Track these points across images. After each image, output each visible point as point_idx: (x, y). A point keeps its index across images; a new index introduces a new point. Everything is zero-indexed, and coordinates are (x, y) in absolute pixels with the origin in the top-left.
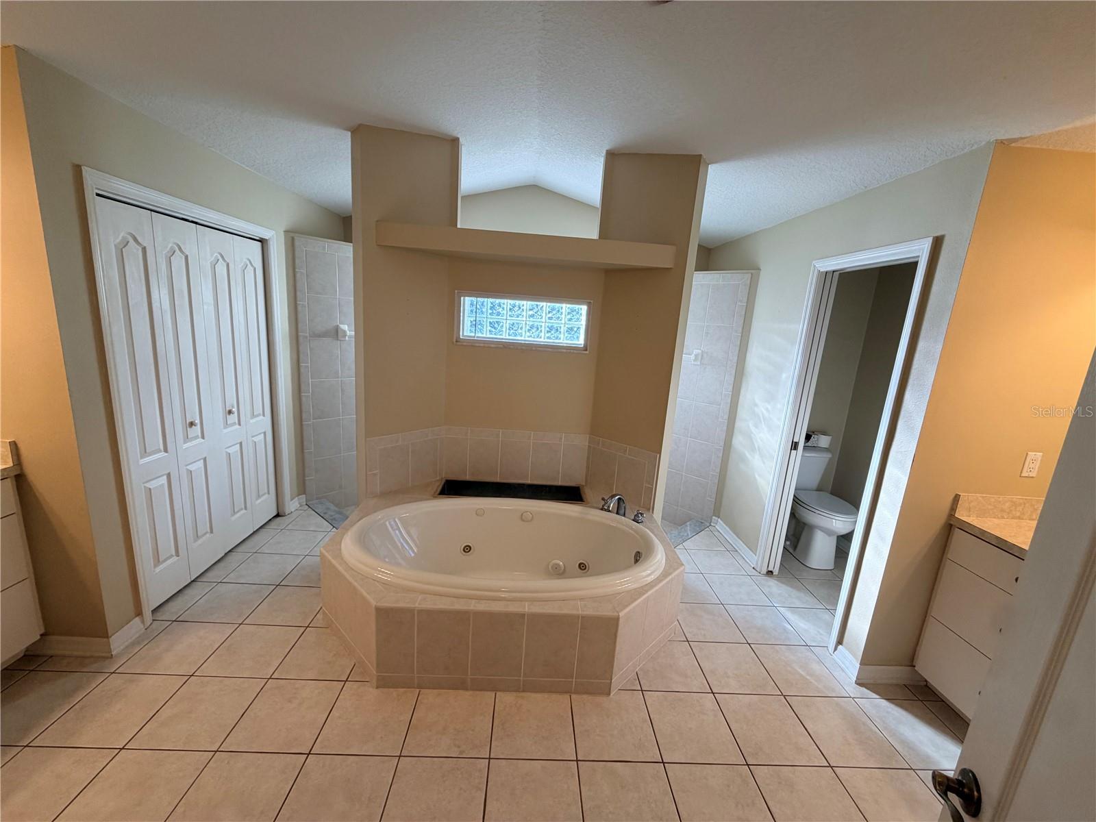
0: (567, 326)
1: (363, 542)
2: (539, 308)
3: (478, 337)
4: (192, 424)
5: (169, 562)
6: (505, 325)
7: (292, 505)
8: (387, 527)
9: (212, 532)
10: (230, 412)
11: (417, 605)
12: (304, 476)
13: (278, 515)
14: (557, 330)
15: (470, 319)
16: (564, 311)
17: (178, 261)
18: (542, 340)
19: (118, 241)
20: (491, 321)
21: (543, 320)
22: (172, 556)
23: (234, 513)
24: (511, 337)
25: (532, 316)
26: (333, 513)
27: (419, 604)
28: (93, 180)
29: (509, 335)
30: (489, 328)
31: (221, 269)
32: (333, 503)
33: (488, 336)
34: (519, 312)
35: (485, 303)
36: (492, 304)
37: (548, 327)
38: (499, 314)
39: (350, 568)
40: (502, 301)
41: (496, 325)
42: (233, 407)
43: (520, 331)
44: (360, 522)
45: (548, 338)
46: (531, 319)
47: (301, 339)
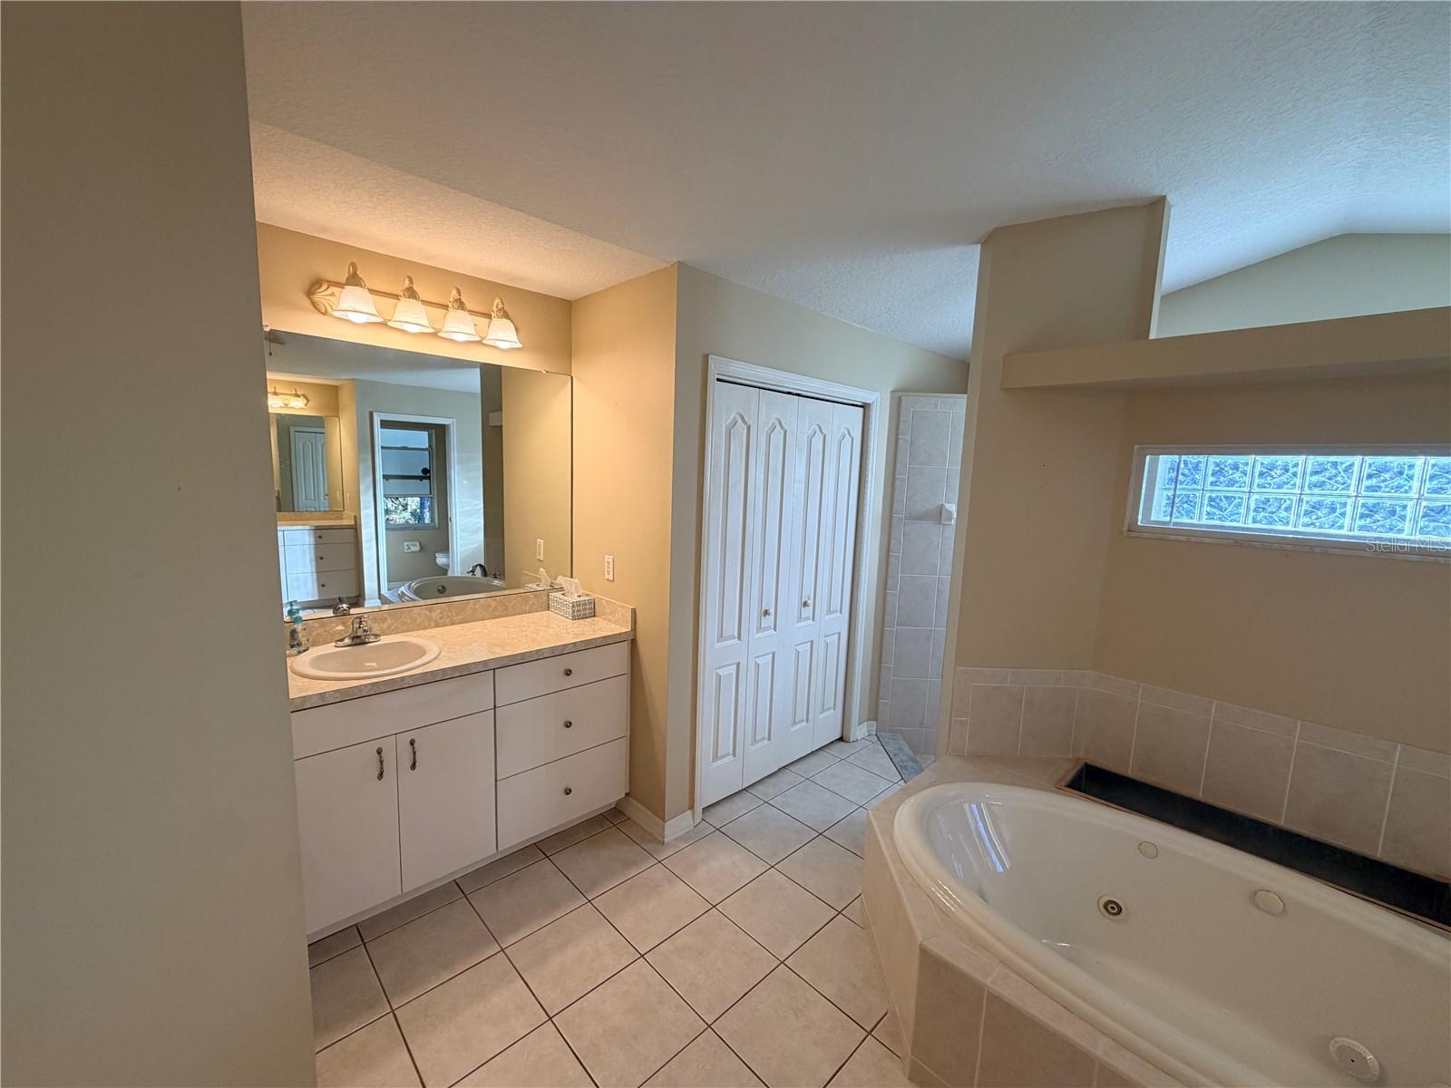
0: (1424, 503)
1: (925, 822)
2: (1340, 468)
3: (1175, 524)
4: (766, 613)
5: (726, 760)
6: (1245, 503)
7: (859, 731)
8: (965, 813)
9: (769, 739)
10: (805, 604)
11: (988, 981)
12: (878, 698)
13: (841, 739)
14: (1393, 513)
15: (1165, 493)
16: (1417, 472)
17: (777, 438)
18: (1344, 532)
19: (728, 422)
20: (1214, 495)
21: (1352, 492)
22: (729, 754)
23: (795, 723)
24: (1258, 526)
25: (1321, 485)
26: (905, 758)
27: (993, 982)
28: (717, 366)
29: (1254, 522)
30: (1206, 508)
31: (817, 443)
32: (908, 743)
33: (1204, 521)
34: (1284, 478)
35: (1202, 466)
36: (1218, 465)
37: (1364, 505)
38: (1232, 483)
39: (899, 860)
40: (1241, 459)
41: (1224, 504)
42: (809, 599)
43: (1283, 514)
44: (929, 790)
45: (1362, 528)
46: (1316, 491)
47: (895, 522)
